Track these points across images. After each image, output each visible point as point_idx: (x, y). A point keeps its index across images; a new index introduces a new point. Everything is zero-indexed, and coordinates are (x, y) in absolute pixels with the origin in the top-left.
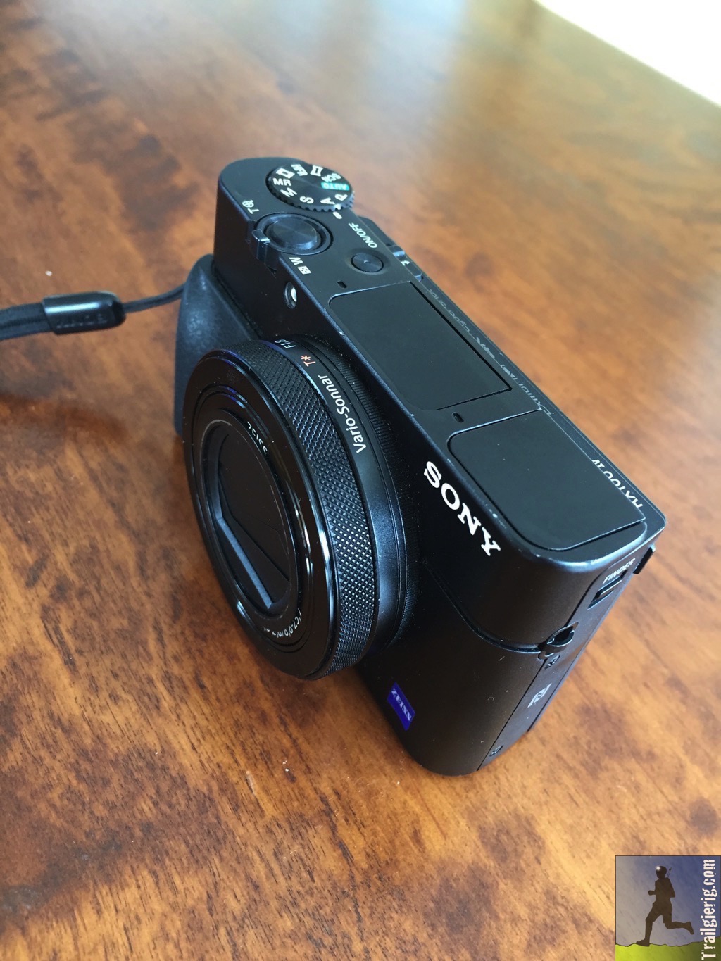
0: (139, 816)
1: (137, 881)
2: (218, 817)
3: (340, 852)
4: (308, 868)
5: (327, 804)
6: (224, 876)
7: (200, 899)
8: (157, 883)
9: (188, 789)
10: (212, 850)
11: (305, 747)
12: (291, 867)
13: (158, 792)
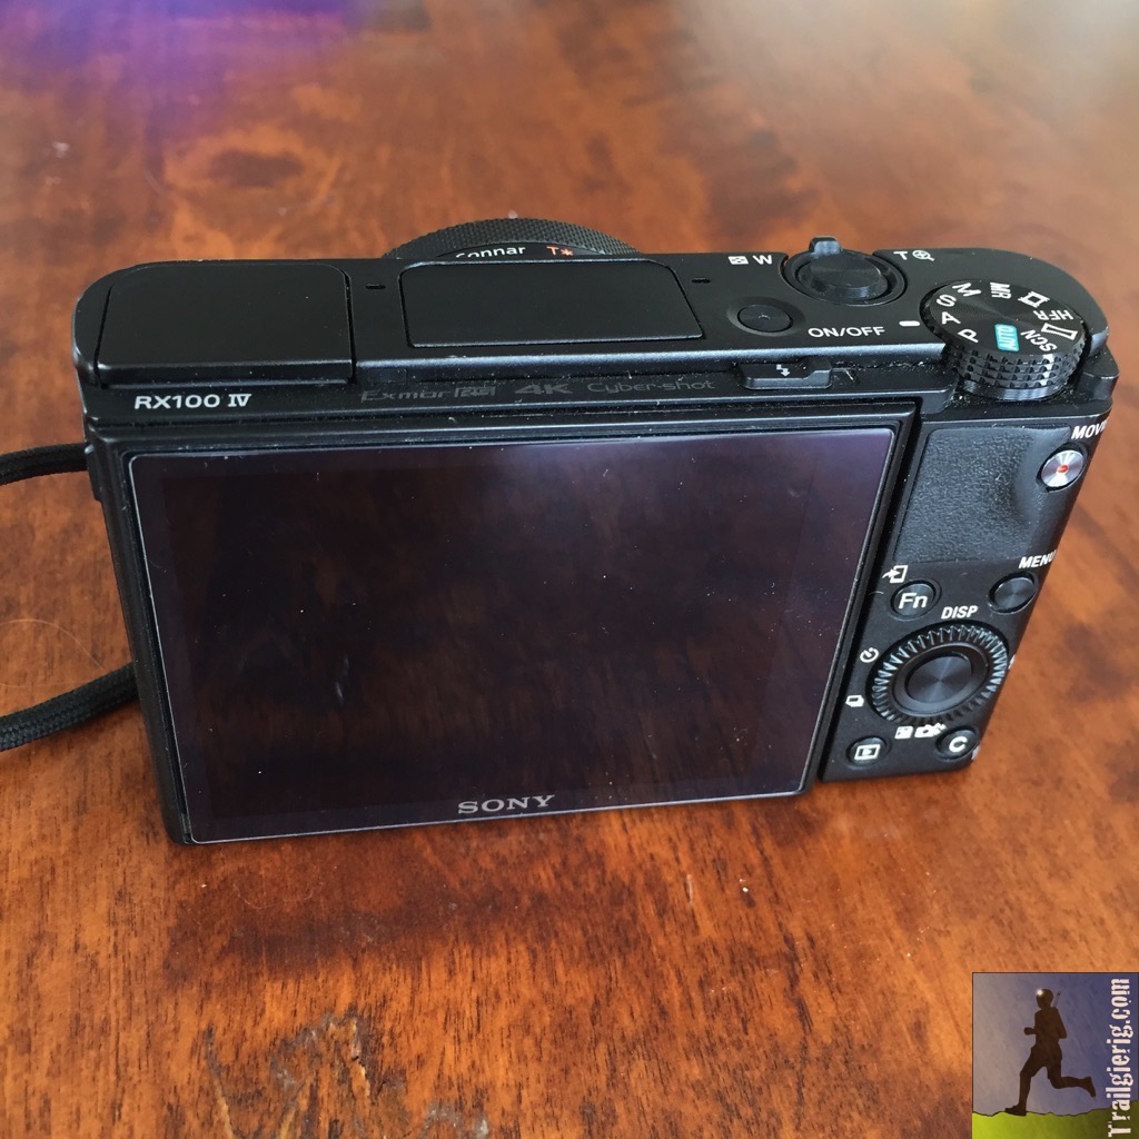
0: (532, 882)
1: (509, 953)
2: (634, 915)
3: (795, 1011)
4: (742, 1015)
5: (792, 948)
6: (622, 984)
7: (584, 1001)
8: (533, 965)
9: (604, 872)
10: (616, 952)
11: (779, 870)
12: (719, 1006)
13: (564, 863)
